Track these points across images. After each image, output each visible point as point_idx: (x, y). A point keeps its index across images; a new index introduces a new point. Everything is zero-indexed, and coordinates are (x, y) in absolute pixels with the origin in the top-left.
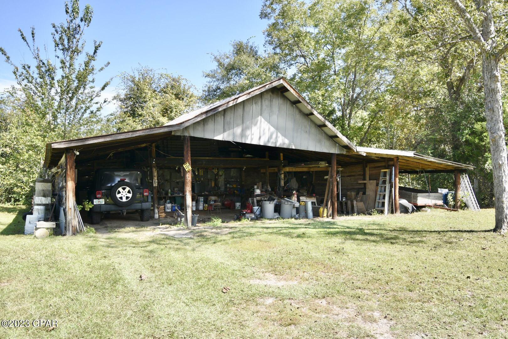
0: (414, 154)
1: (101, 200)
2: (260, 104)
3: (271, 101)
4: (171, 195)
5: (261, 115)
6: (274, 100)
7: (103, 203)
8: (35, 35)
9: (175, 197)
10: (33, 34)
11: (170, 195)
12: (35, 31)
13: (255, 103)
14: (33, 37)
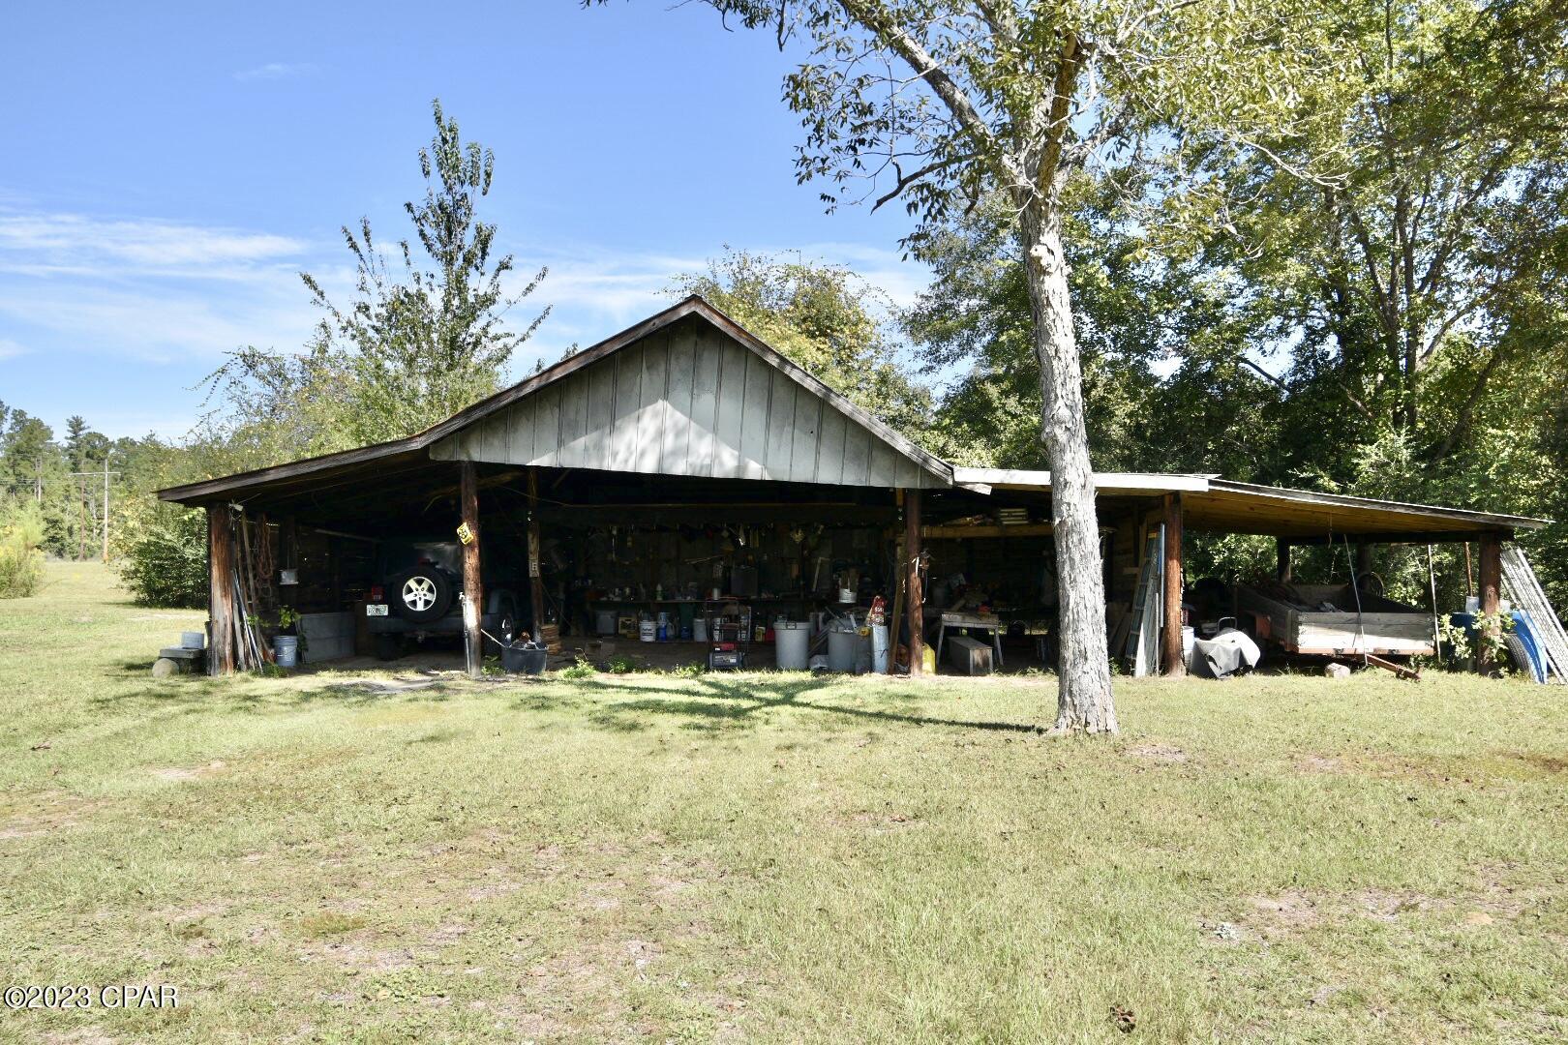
0: (1211, 482)
1: (381, 606)
2: (662, 367)
3: (696, 357)
4: (664, 598)
5: (666, 397)
6: (706, 354)
7: (386, 613)
8: (371, 235)
9: (677, 604)
10: (366, 234)
11: (659, 599)
12: (369, 227)
13: (648, 368)
14: (368, 241)
